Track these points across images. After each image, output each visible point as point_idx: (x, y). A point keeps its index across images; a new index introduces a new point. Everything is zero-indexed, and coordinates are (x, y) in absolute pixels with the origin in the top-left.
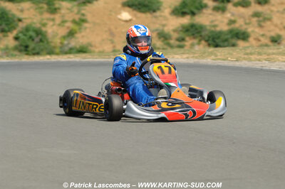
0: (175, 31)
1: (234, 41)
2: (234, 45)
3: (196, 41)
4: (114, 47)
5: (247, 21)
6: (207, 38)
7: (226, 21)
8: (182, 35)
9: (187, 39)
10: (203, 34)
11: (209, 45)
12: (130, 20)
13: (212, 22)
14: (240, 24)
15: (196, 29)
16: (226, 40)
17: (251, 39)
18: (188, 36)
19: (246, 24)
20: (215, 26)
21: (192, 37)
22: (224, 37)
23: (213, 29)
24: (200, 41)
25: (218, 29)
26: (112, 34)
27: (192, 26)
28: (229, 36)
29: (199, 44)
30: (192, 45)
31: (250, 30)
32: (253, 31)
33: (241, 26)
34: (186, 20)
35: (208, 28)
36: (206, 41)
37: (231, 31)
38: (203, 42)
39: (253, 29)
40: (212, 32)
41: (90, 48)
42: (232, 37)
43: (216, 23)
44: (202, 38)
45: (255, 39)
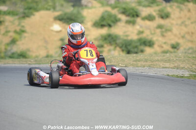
0: (95, 39)
1: (142, 47)
2: (142, 51)
3: (112, 48)
4: (48, 52)
5: (153, 32)
6: (121, 45)
7: (136, 32)
8: (101, 43)
9: (105, 45)
10: (118, 42)
11: (123, 51)
12: (61, 31)
13: (125, 32)
14: (147, 35)
15: (112, 38)
16: (136, 47)
17: (156, 46)
18: (106, 43)
19: (152, 34)
20: (127, 36)
21: (109, 44)
22: (134, 44)
23: (125, 38)
24: (116, 47)
25: (130, 38)
26: (46, 42)
27: (109, 36)
28: (138, 44)
29: (115, 49)
30: (110, 50)
31: (155, 39)
32: (157, 40)
33: (148, 36)
34: (104, 31)
35: (122, 37)
36: (121, 47)
37: (140, 40)
38: (118, 48)
39: (157, 38)
40: (125, 40)
41: (28, 53)
42: (141, 45)
43: (128, 33)
44: (117, 45)
45: (159, 46)
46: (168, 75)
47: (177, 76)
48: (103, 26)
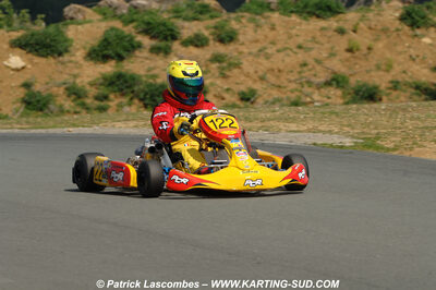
0: (92, 84)
3: (125, 100)
5: (204, 69)
6: (142, 95)
8: (103, 90)
9: (112, 96)
10: (136, 88)
11: (146, 106)
12: (23, 68)
13: (149, 70)
15: (126, 82)
17: (209, 96)
18: (113, 92)
20: (154, 77)
21: (118, 94)
23: (151, 81)
24: (131, 99)
25: (159, 81)
27: (119, 76)
29: (130, 105)
30: (120, 106)
31: (208, 82)
34: (109, 68)
35: (144, 79)
36: (141, 100)
38: (136, 101)
39: (212, 81)
40: (151, 85)
43: (155, 72)
44: (135, 95)
45: (215, 96)
46: (315, 144)
47: (331, 145)
48: (105, 58)
